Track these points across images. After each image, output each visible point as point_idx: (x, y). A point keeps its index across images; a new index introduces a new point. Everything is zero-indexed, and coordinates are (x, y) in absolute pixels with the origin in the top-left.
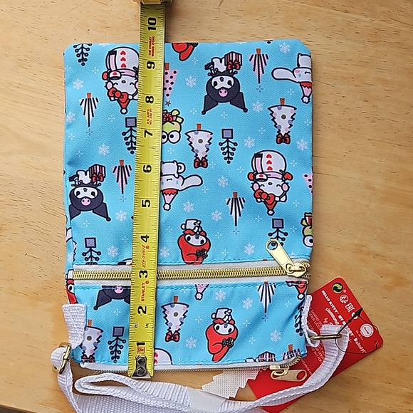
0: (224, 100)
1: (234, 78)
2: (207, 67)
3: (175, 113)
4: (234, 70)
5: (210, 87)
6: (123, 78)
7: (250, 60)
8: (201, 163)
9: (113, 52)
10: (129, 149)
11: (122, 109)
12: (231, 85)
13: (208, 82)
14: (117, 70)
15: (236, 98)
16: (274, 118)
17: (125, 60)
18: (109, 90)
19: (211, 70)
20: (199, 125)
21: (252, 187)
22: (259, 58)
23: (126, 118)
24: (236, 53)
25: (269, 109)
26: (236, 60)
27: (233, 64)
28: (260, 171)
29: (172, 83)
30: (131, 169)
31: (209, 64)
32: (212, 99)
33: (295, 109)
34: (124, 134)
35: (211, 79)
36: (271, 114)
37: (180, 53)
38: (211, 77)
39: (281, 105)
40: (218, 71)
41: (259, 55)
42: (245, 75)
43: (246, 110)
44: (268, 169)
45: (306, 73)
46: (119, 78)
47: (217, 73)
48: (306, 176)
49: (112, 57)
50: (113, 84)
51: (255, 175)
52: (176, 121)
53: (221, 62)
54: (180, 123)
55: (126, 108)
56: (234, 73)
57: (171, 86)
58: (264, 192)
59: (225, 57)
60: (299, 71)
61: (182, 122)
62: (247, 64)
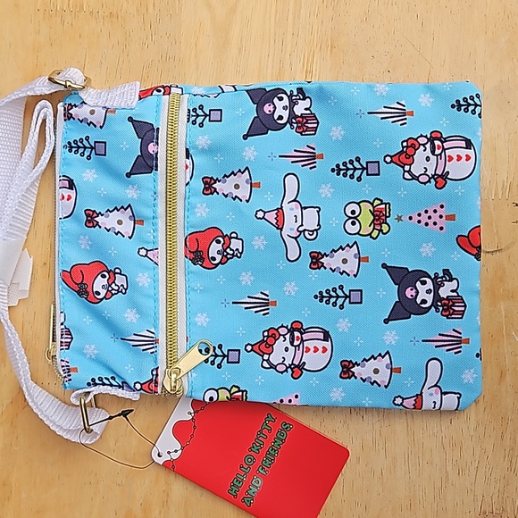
0: (401, 293)
1: (430, 308)
2: (446, 272)
3: (385, 228)
4: (441, 308)
5: (420, 275)
6: (433, 158)
7: (454, 330)
8: (316, 261)
9: (469, 145)
10: (338, 166)
11: (391, 157)
12: (421, 303)
13: (426, 272)
14: (444, 150)
15: (404, 309)
16: (375, 359)
17: (458, 160)
18: (416, 140)
19: (441, 278)
20: (366, 259)
21: (282, 326)
22: (457, 342)
23: (378, 162)
24: (464, 311)
25: (388, 352)
26: (454, 311)
27: (449, 307)
28: (305, 337)
29: (427, 224)
30: (311, 168)
31: (450, 275)
32: (403, 277)
33: (386, 387)
34: (358, 159)
35: (430, 277)
36: (380, 355)
37: (468, 237)
38: (433, 277)
39: (391, 369)
40: (440, 286)
41: (460, 342)
42: (434, 323)
43: (386, 321)
44: (307, 348)
45: (435, 402)
46: (433, 153)
47: (437, 285)
48: (297, 397)
49: (463, 144)
50: (424, 145)
51: (299, 330)
52: (374, 229)
53: (452, 291)
54: (370, 234)
55: (391, 161)
56: (436, 308)
57: (423, 223)
58: (276, 340)
59: (458, 296)
60: (437, 394)
61: (371, 237)
62: (448, 326)
